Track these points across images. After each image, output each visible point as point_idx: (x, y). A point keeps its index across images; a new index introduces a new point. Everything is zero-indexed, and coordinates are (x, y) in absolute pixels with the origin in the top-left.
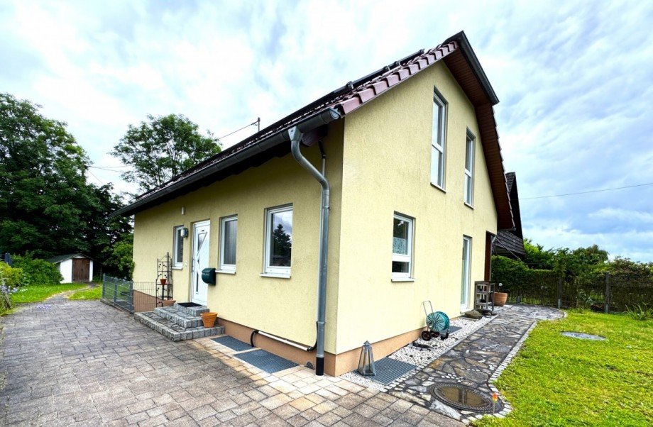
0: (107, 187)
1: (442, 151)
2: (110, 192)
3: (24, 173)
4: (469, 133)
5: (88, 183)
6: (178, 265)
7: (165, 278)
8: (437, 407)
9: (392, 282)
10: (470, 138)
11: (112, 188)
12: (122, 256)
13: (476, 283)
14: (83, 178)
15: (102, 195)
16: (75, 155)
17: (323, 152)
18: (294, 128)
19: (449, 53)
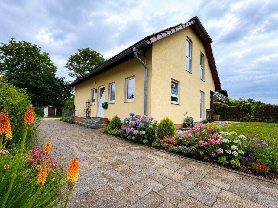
0: (63, 78)
1: (191, 59)
2: (64, 80)
3: (31, 72)
4: (201, 53)
5: (55, 77)
6: (93, 104)
7: (87, 109)
9: (171, 103)
10: (202, 55)
11: (65, 79)
12: (68, 106)
13: (207, 110)
14: (54, 75)
15: (61, 81)
16: (51, 66)
17: (145, 56)
18: (135, 48)
19: (191, 24)
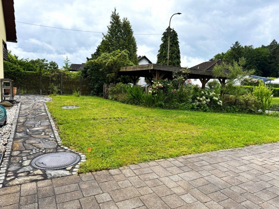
8: (53, 175)
